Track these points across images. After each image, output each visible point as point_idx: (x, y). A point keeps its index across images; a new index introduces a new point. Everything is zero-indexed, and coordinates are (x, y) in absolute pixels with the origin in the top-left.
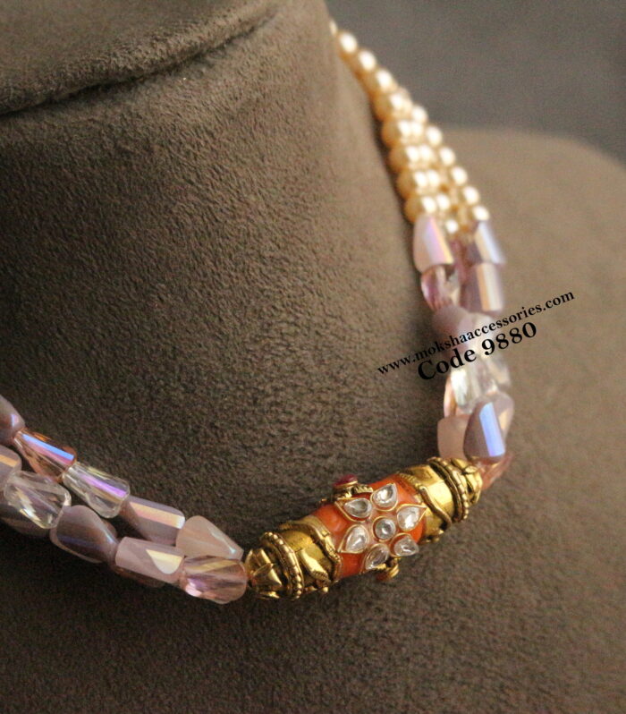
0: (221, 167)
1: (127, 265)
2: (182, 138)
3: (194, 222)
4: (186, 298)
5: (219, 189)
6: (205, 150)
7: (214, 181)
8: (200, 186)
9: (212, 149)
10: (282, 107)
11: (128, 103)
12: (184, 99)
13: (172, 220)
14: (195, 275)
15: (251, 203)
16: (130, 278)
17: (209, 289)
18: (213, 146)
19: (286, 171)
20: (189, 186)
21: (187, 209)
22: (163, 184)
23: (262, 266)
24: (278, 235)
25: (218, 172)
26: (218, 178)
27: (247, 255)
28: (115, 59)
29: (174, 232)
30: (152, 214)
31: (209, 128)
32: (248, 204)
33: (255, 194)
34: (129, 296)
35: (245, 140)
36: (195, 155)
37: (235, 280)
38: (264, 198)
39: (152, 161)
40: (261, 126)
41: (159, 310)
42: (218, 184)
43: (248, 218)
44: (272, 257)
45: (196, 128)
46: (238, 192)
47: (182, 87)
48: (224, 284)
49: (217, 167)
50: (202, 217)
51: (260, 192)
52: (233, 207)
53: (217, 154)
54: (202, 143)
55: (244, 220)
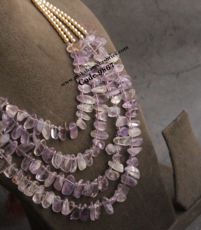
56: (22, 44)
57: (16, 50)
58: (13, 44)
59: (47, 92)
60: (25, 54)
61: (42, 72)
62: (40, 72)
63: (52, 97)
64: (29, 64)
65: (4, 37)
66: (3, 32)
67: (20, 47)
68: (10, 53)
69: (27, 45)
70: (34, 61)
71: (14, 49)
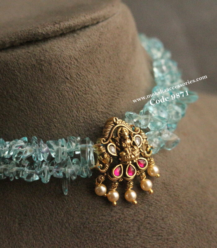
0: (81, 73)
1: (41, 111)
2: (64, 60)
3: (69, 95)
4: (65, 126)
5: (80, 82)
6: (74, 66)
7: (77, 78)
8: (72, 81)
9: (77, 66)
10: (108, 53)
11: (43, 46)
12: (66, 45)
13: (60, 93)
14: (69, 117)
15: (93, 89)
16: (43, 117)
17: (75, 122)
18: (77, 65)
19: (109, 78)
20: (67, 80)
21: (66, 89)
22: (56, 79)
23: (98, 115)
24: (104, 103)
25: (79, 75)
26: (79, 78)
27: (91, 110)
28: (38, 29)
29: (60, 98)
30: (51, 90)
31: (76, 57)
32: (92, 89)
33: (95, 86)
34: (42, 124)
35: (91, 64)
36: (69, 67)
37: (86, 120)
38: (99, 88)
39: (51, 69)
40: (98, 59)
41: (54, 130)
42: (79, 80)
43: (92, 95)
44: (102, 112)
45: (70, 56)
46: (88, 84)
47: (65, 41)
48: (81, 121)
49: (79, 73)
50: (72, 93)
51: (97, 85)
52: (86, 90)
53: (79, 68)
54: (73, 63)
55: (90, 96)
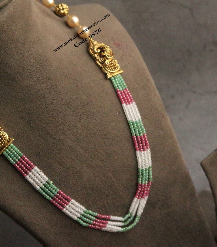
56: (38, 66)
57: (31, 74)
58: (28, 67)
59: (65, 120)
60: (41, 78)
61: (60, 98)
62: (57, 98)
63: (70, 125)
64: (46, 88)
65: (19, 59)
66: (16, 53)
67: (35, 70)
68: (24, 77)
69: (44, 68)
70: (52, 86)
71: (29, 73)
